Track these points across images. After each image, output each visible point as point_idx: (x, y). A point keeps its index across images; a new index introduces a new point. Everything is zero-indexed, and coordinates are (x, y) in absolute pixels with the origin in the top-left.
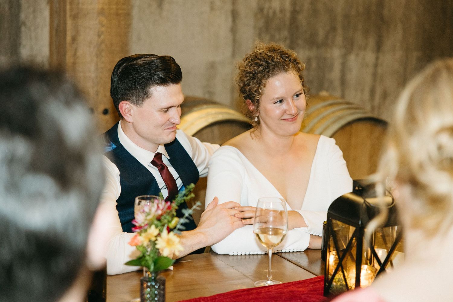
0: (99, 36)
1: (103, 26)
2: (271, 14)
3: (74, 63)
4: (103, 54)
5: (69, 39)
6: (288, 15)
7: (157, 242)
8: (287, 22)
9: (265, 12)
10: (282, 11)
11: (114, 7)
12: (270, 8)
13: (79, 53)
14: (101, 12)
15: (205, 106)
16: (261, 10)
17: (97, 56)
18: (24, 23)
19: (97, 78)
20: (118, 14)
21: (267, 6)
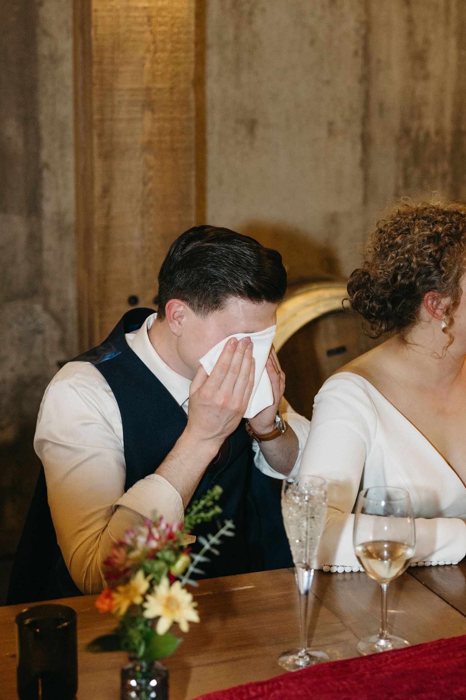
0: (145, 184)
1: (150, 168)
2: (422, 138)
3: (107, 228)
4: (152, 211)
5: (98, 190)
6: (449, 139)
7: (146, 605)
8: (448, 149)
9: (413, 134)
10: (439, 132)
11: (168, 138)
12: (420, 128)
13: (115, 211)
14: (147, 147)
15: (315, 286)
16: (406, 131)
17: (143, 214)
18: (46, 165)
19: (143, 247)
20: (173, 150)
21: (415, 124)
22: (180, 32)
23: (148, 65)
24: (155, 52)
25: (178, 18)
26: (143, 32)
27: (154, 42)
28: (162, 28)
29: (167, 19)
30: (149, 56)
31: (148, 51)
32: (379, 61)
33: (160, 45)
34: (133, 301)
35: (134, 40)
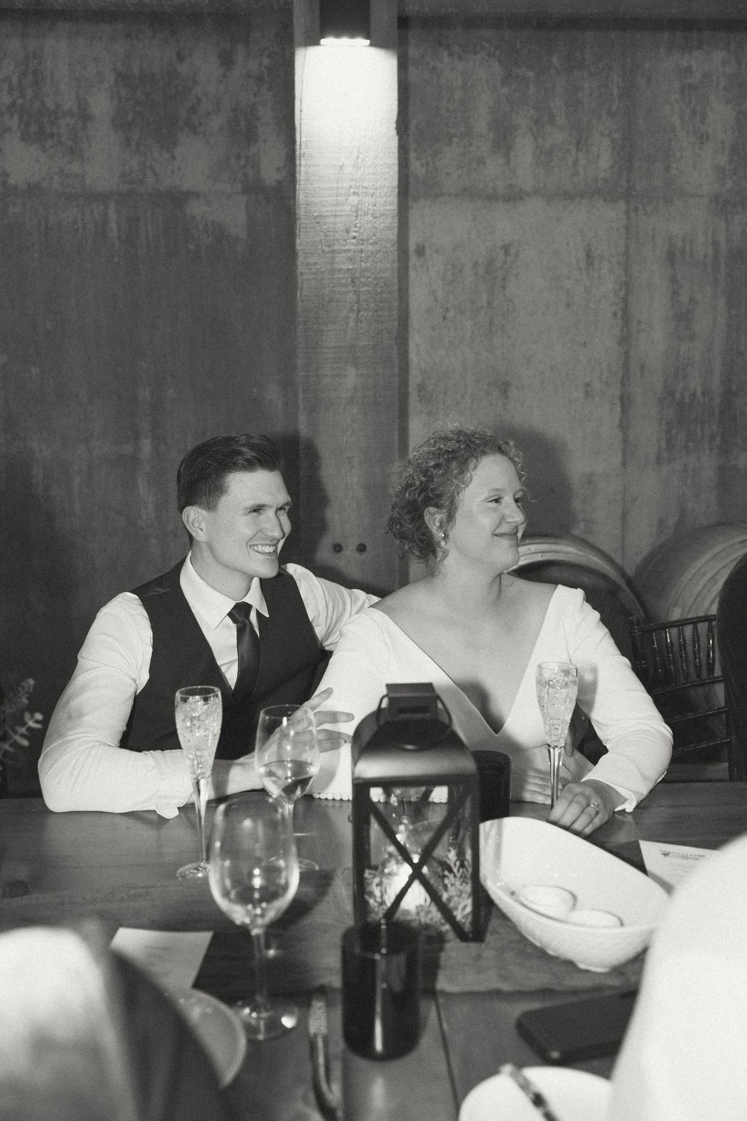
2: (688, 398)
8: (717, 410)
10: (706, 393)
11: (371, 393)
12: (685, 389)
14: (352, 401)
16: (670, 393)
20: (376, 404)
21: (680, 386)
22: (382, 292)
23: (352, 324)
24: (359, 311)
25: (382, 278)
26: (346, 293)
27: (358, 302)
28: (365, 288)
29: (370, 280)
30: (353, 315)
31: (352, 310)
32: (639, 322)
33: (364, 305)
34: (337, 549)
35: (338, 301)
